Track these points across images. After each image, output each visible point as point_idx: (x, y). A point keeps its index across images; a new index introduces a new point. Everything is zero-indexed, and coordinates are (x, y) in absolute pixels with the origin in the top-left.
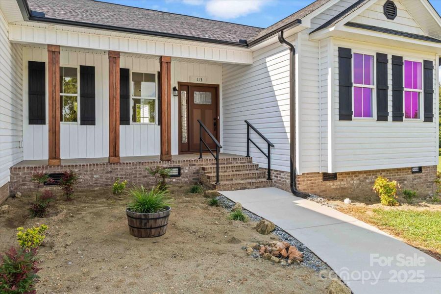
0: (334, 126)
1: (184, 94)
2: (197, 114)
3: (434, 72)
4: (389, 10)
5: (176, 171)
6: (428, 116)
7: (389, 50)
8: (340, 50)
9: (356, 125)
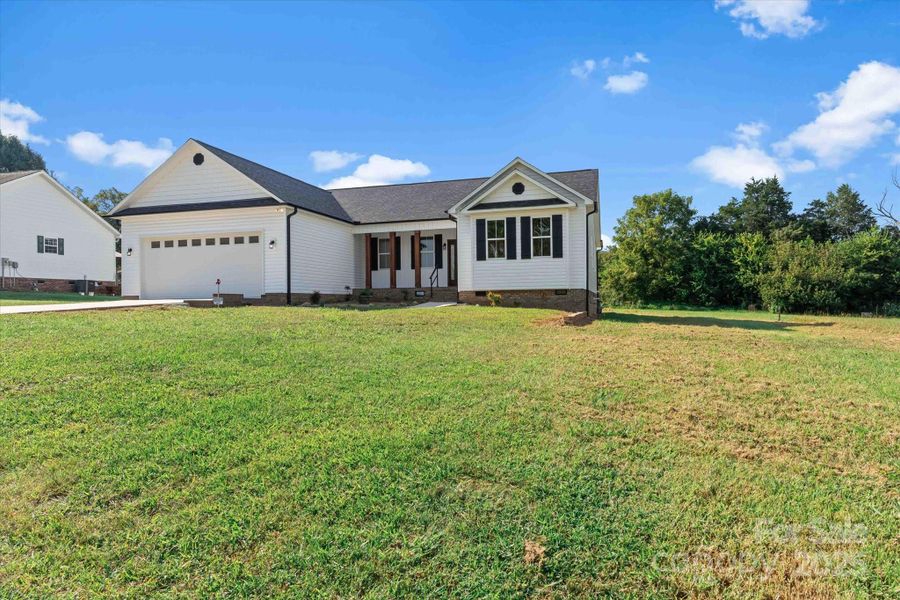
0: (473, 265)
1: (453, 246)
3: (564, 222)
4: (518, 188)
5: (422, 293)
6: (558, 254)
7: (517, 214)
8: (478, 221)
9: (490, 263)
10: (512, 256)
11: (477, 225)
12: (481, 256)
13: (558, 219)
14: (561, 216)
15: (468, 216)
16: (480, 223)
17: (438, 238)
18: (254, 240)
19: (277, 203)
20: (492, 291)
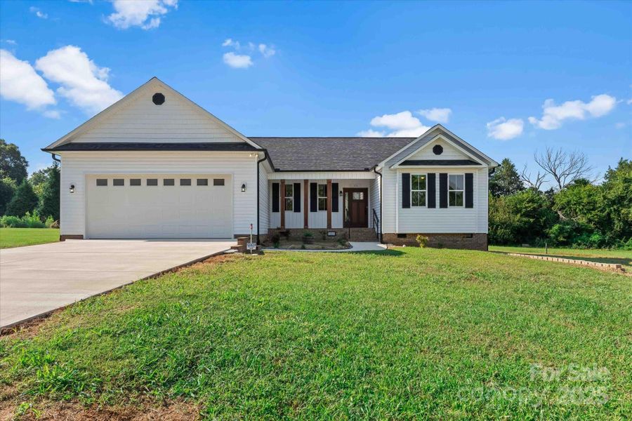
0: (399, 211)
1: (347, 194)
2: (354, 205)
3: (474, 179)
4: (438, 150)
5: (333, 234)
6: (470, 204)
7: (437, 170)
8: (403, 174)
9: (414, 210)
10: (432, 205)
11: (403, 178)
12: (406, 204)
13: (469, 178)
14: (472, 174)
15: (395, 170)
16: (406, 177)
17: (335, 186)
18: (219, 182)
19: (253, 149)
20: (420, 234)
